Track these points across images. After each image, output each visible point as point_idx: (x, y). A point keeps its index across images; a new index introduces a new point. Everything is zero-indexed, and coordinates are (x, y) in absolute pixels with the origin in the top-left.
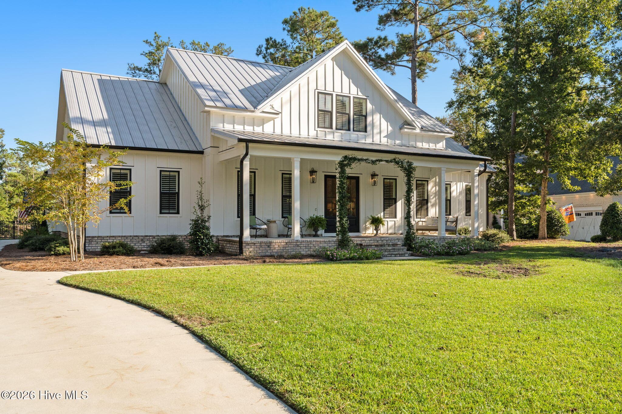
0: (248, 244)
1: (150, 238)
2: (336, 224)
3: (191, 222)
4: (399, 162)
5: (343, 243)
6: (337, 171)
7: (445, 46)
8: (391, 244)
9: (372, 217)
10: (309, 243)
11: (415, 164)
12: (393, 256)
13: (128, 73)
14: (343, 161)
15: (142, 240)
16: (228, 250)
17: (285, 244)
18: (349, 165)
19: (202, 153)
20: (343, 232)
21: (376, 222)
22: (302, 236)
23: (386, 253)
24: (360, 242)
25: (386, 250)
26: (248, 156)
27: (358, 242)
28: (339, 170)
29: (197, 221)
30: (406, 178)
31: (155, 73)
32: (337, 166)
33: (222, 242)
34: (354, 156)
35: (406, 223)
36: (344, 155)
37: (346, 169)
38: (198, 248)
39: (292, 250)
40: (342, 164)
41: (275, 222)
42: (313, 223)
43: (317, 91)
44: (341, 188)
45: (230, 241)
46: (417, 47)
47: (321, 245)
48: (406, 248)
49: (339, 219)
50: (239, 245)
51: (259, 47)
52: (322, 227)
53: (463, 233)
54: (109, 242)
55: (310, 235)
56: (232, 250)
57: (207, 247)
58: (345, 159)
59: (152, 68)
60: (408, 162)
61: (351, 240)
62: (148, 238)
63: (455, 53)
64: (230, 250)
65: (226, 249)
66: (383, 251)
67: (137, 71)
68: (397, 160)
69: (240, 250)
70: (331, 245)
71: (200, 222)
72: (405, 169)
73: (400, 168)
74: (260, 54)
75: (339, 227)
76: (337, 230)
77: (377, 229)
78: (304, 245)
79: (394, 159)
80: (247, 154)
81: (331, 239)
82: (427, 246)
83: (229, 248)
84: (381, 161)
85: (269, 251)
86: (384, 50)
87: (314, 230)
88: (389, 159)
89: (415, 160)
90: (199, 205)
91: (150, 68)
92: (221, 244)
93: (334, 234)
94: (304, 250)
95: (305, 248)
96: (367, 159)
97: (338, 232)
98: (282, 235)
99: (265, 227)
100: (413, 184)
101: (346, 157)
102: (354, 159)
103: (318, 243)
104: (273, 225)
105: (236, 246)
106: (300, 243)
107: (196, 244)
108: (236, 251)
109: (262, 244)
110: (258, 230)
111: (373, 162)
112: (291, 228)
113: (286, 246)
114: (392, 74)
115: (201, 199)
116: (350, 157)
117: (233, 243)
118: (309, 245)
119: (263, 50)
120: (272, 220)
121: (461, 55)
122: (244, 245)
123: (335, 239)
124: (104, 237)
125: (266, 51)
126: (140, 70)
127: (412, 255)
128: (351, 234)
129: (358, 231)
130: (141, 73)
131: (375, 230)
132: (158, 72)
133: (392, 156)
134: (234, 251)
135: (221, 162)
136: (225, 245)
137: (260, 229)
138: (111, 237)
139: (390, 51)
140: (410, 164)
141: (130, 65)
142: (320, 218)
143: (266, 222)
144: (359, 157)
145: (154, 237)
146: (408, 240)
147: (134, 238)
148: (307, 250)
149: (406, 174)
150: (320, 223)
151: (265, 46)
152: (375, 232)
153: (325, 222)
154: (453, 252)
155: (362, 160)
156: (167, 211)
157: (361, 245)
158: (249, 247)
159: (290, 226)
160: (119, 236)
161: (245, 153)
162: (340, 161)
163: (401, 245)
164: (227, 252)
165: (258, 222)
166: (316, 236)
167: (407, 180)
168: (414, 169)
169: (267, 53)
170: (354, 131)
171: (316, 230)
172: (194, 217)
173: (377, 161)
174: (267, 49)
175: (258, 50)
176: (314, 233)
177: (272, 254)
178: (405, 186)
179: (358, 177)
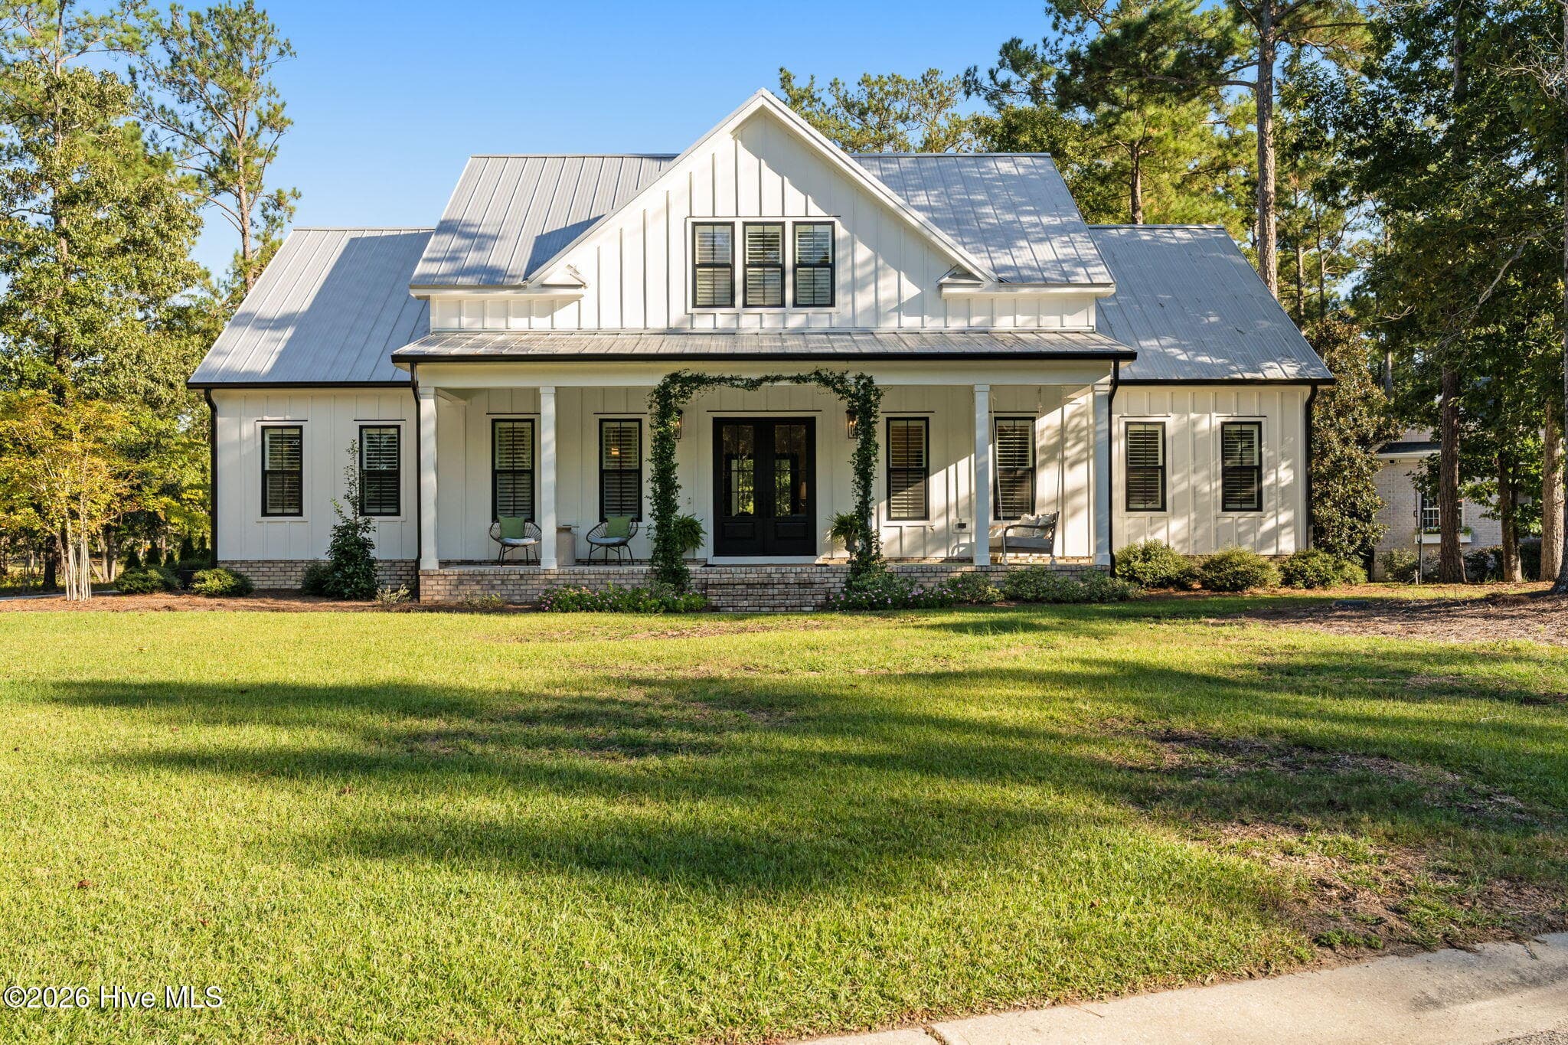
0: (429, 576)
4: (832, 380)
9: (839, 516)
10: (580, 576)
11: (879, 381)
14: (666, 386)
17: (521, 577)
18: (684, 394)
22: (561, 563)
28: (657, 407)
32: (653, 400)
34: (697, 374)
36: (669, 373)
39: (533, 591)
40: (664, 393)
41: (568, 530)
43: (690, 221)
47: (611, 580)
58: (672, 380)
60: (861, 378)
68: (823, 373)
72: (852, 396)
73: (834, 395)
77: (849, 547)
78: (566, 582)
79: (817, 373)
81: (637, 568)
84: (778, 378)
88: (801, 375)
89: (877, 369)
96: (731, 379)
100: (876, 430)
101: (675, 378)
102: (700, 380)
103: (603, 575)
106: (559, 577)
111: (753, 385)
113: (520, 582)
116: (688, 375)
118: (580, 581)
123: (645, 568)
124: (253, 562)
133: (806, 368)
137: (514, 546)
138: (266, 562)
140: (867, 383)
144: (712, 374)
149: (855, 407)
155: (721, 380)
156: (377, 510)
158: (433, 582)
160: (281, 562)
162: (661, 387)
167: (859, 424)
168: (878, 394)
170: (796, 306)
173: (765, 379)
179: (813, 419)
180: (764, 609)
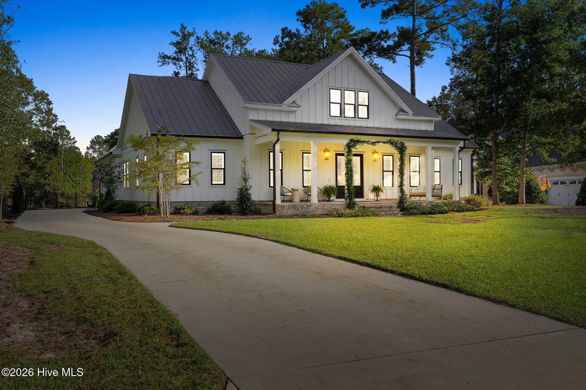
0: (280, 207)
1: (205, 203)
2: (345, 191)
3: (238, 191)
4: (394, 143)
5: (350, 205)
6: (345, 151)
7: (440, 37)
8: (387, 206)
9: (374, 186)
10: (324, 206)
11: (407, 144)
12: (389, 215)
13: (158, 61)
14: (349, 143)
15: (199, 205)
16: (264, 211)
17: (306, 206)
18: (354, 146)
19: (241, 138)
20: (350, 197)
21: (377, 190)
22: (319, 201)
23: (383, 213)
24: (363, 205)
25: (383, 211)
26: (279, 142)
27: (361, 205)
28: (347, 150)
29: (242, 189)
30: (399, 155)
31: (182, 60)
32: (345, 147)
33: (258, 206)
34: (358, 139)
35: (400, 190)
36: (350, 139)
37: (352, 149)
38: (243, 209)
39: (312, 211)
40: (349, 145)
41: (298, 190)
42: (327, 191)
43: (329, 87)
44: (348, 164)
45: (265, 205)
46: (415, 38)
47: (334, 207)
48: (399, 209)
49: (347, 188)
50: (273, 207)
51: (276, 37)
52: (334, 194)
53: (449, 198)
54: (180, 206)
55: (324, 201)
56: (267, 211)
57: (250, 209)
58: (351, 141)
59: (179, 56)
60: (401, 142)
61: (356, 203)
62: (203, 203)
63: (450, 43)
64: (265, 211)
65: (262, 211)
66: (381, 211)
67: (166, 60)
68: (392, 141)
69: (273, 211)
70: (341, 207)
71: (244, 190)
72: (399, 148)
73: (394, 148)
74: (277, 43)
75: (347, 193)
76: (346, 196)
77: (377, 196)
78: (321, 207)
79: (390, 141)
80: (278, 140)
81: (341, 203)
82: (415, 208)
83: (264, 209)
84: (379, 142)
85: (294, 212)
86: (386, 42)
87: (327, 197)
88: (386, 141)
89: (406, 141)
90: (243, 178)
91: (178, 56)
92: (258, 207)
93: (343, 200)
94: (321, 211)
95: (321, 209)
96: (368, 141)
97: (346, 197)
98: (303, 200)
99: (290, 194)
100: (405, 160)
101: (352, 140)
102: (358, 142)
103: (331, 206)
104: (296, 193)
105: (270, 208)
106: (318, 206)
107: (242, 207)
108: (270, 212)
109: (290, 206)
110: (285, 196)
111: (373, 144)
112: (311, 195)
114: (394, 62)
115: (245, 174)
116: (355, 140)
117: (268, 206)
118: (325, 207)
119: (279, 40)
120: (295, 188)
121: (454, 45)
122: (276, 207)
123: (343, 203)
125: (282, 40)
126: (169, 58)
127: (404, 215)
128: (356, 200)
129: (362, 197)
130: (170, 60)
131: (376, 196)
132: (184, 59)
133: (388, 139)
134: (269, 211)
135: (257, 145)
136: (261, 208)
137: (287, 196)
138: (177, 202)
139: (391, 43)
140: (402, 144)
141: (160, 54)
142: (332, 187)
143: (291, 190)
144: (362, 140)
145: (207, 202)
146: (401, 204)
147: (193, 203)
148: (323, 211)
149: (399, 152)
150: (332, 191)
151: (281, 35)
152: (376, 198)
153: (336, 190)
154: (435, 212)
155: (364, 142)
156: (217, 183)
157: (364, 207)
158: (280, 209)
159: (309, 193)
161: (276, 139)
162: (348, 143)
163: (396, 207)
164: (263, 213)
165: (285, 190)
166: (329, 201)
167: (400, 157)
168: (406, 148)
169: (283, 42)
170: (358, 118)
171: (329, 197)
172: (240, 187)
173: (376, 142)
174: (283, 38)
175: (275, 40)
176: (328, 199)
177: (297, 213)
178: (399, 162)
179: (362, 155)
180: (388, 215)
